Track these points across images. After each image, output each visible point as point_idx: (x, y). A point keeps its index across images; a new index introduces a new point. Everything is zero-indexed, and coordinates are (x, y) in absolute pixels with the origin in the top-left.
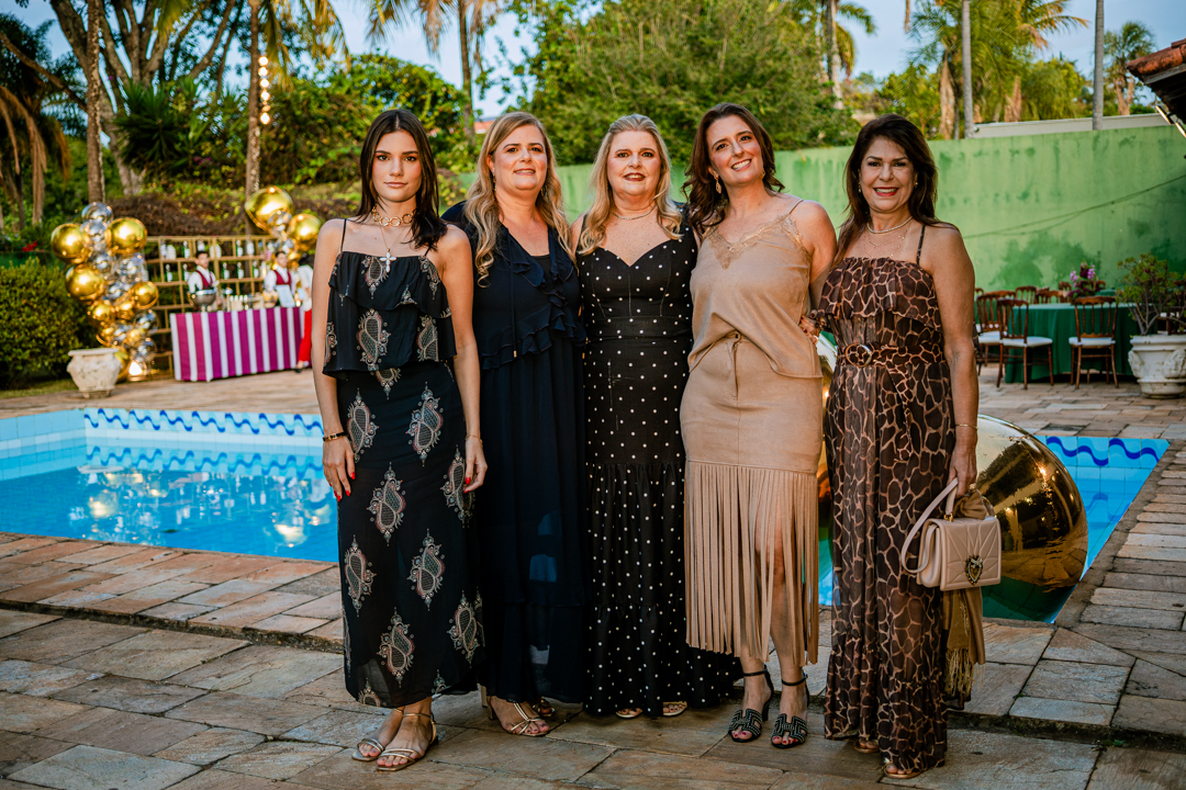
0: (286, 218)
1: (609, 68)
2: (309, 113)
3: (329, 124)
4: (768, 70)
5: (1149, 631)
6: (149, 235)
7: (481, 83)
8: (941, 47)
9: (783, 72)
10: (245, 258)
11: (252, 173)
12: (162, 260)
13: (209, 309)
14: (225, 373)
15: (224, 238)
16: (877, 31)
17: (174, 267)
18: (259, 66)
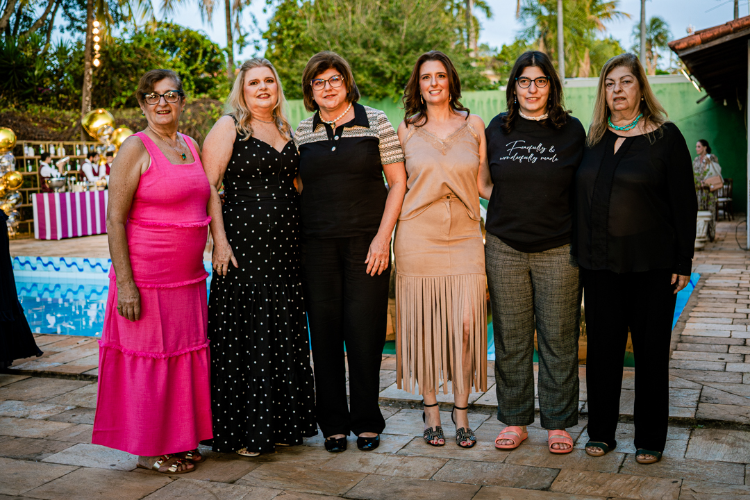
0: (110, 130)
1: (329, 36)
2: (121, 60)
3: (136, 67)
4: (433, 40)
5: (708, 372)
6: (18, 139)
7: (240, 42)
8: (538, 28)
9: (443, 42)
10: (81, 157)
11: (86, 99)
12: (25, 157)
13: (60, 190)
14: (70, 234)
15: (67, 143)
16: (493, 16)
17: (32, 161)
18: (93, 27)
